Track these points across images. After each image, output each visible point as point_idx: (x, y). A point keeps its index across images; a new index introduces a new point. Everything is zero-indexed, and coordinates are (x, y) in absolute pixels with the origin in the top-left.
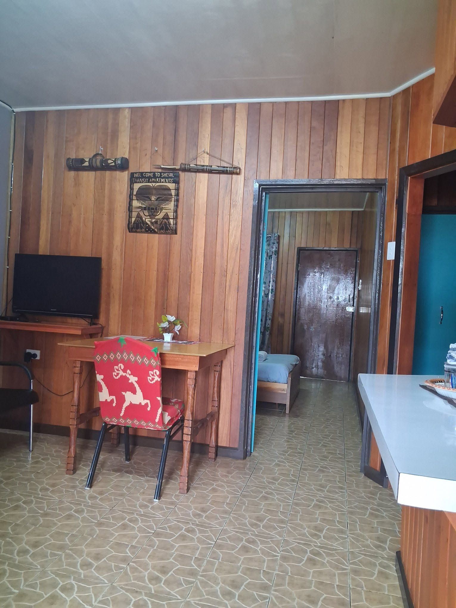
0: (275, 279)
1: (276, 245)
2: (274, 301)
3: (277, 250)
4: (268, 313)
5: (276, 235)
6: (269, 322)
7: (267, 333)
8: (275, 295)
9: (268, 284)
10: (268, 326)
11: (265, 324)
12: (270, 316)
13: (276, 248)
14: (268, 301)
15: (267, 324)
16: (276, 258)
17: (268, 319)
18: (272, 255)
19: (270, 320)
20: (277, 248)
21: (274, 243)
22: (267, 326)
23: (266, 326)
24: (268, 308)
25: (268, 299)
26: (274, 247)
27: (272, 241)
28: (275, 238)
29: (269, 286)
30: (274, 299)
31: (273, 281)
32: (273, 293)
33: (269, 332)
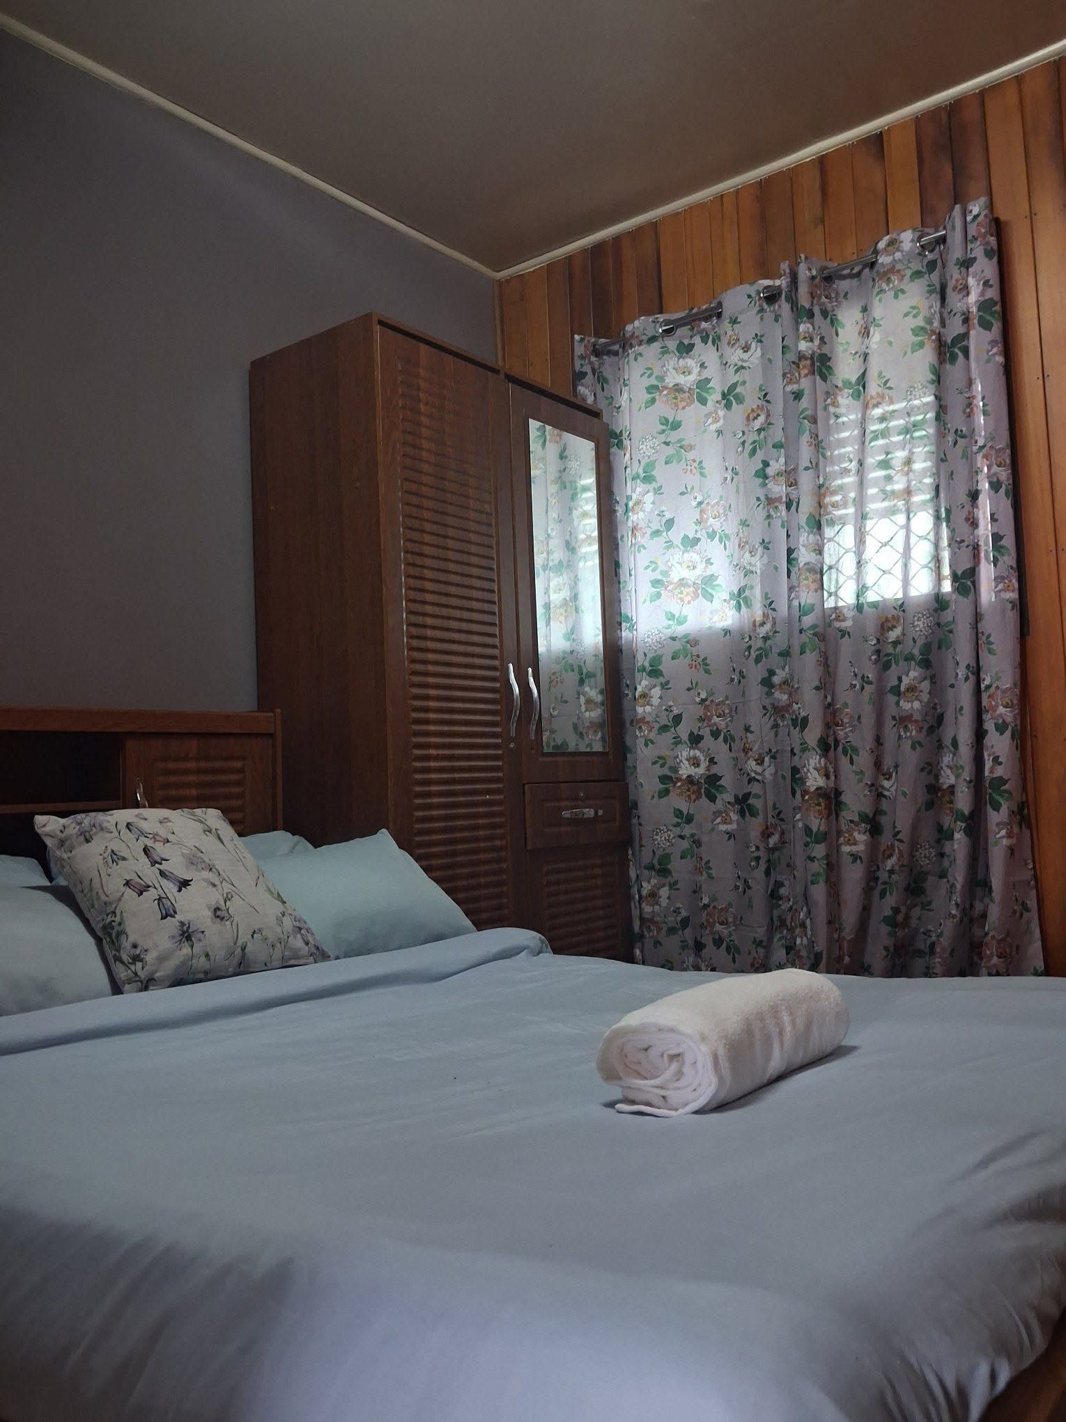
0: (1004, 474)
1: (985, 267)
2: (1023, 607)
3: (993, 293)
4: (988, 687)
5: (976, 211)
6: (999, 744)
7: (997, 819)
8: (1021, 569)
9: (964, 514)
10: (1000, 772)
11: (978, 760)
12: (1001, 710)
13: (986, 284)
14: (977, 617)
15: (988, 764)
16: (993, 343)
17: (989, 725)
18: (965, 336)
19: (1008, 733)
20: (995, 281)
21: (967, 263)
22: (991, 772)
23: (987, 773)
24: (986, 659)
25: (976, 603)
26: (971, 281)
27: (956, 251)
28: (972, 230)
29: (974, 524)
30: (1013, 595)
31: (995, 486)
32: (1009, 559)
33: (1004, 810)
